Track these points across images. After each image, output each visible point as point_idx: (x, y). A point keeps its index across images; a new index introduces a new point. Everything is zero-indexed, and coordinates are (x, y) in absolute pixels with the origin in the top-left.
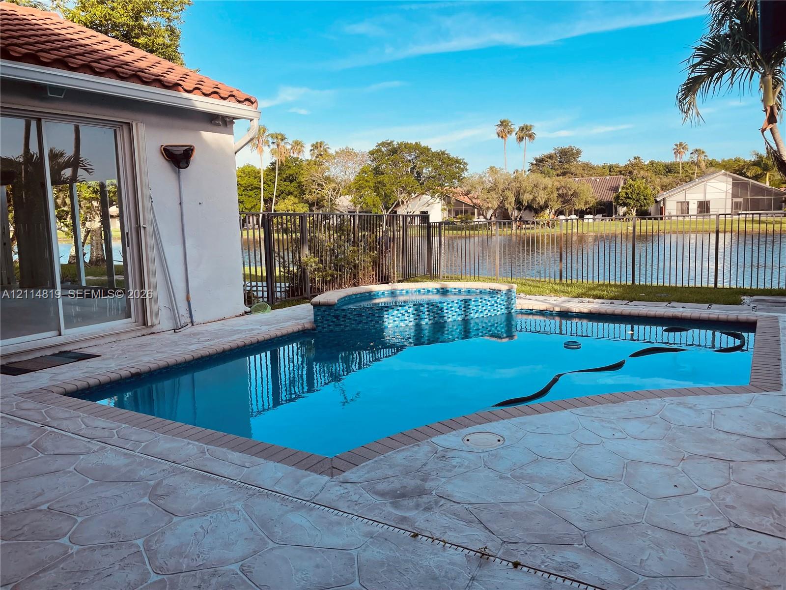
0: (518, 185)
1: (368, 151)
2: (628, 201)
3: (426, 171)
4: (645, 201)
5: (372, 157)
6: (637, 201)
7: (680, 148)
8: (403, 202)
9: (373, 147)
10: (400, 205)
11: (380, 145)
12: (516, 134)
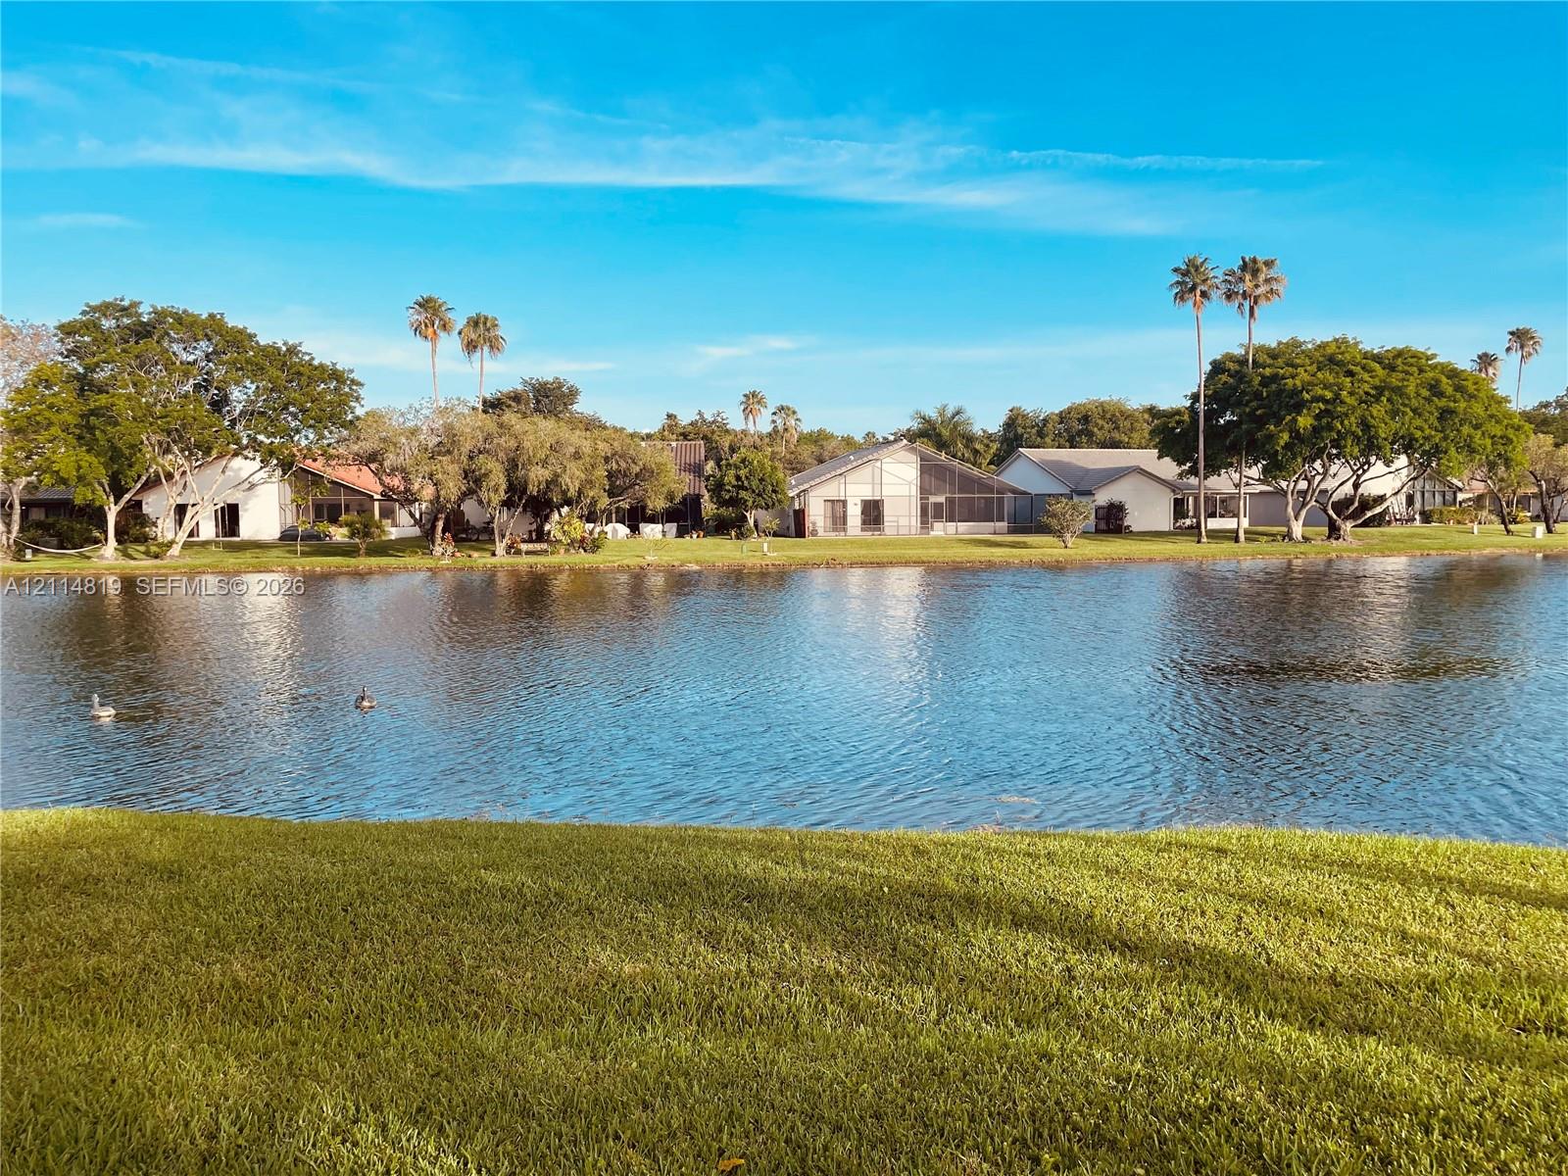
0: (513, 444)
1: (57, 324)
2: (743, 494)
3: (239, 396)
4: (774, 496)
5: (70, 343)
6: (759, 495)
7: (752, 402)
8: (169, 476)
9: (72, 314)
10: (161, 483)
11: (94, 309)
12: (460, 333)
